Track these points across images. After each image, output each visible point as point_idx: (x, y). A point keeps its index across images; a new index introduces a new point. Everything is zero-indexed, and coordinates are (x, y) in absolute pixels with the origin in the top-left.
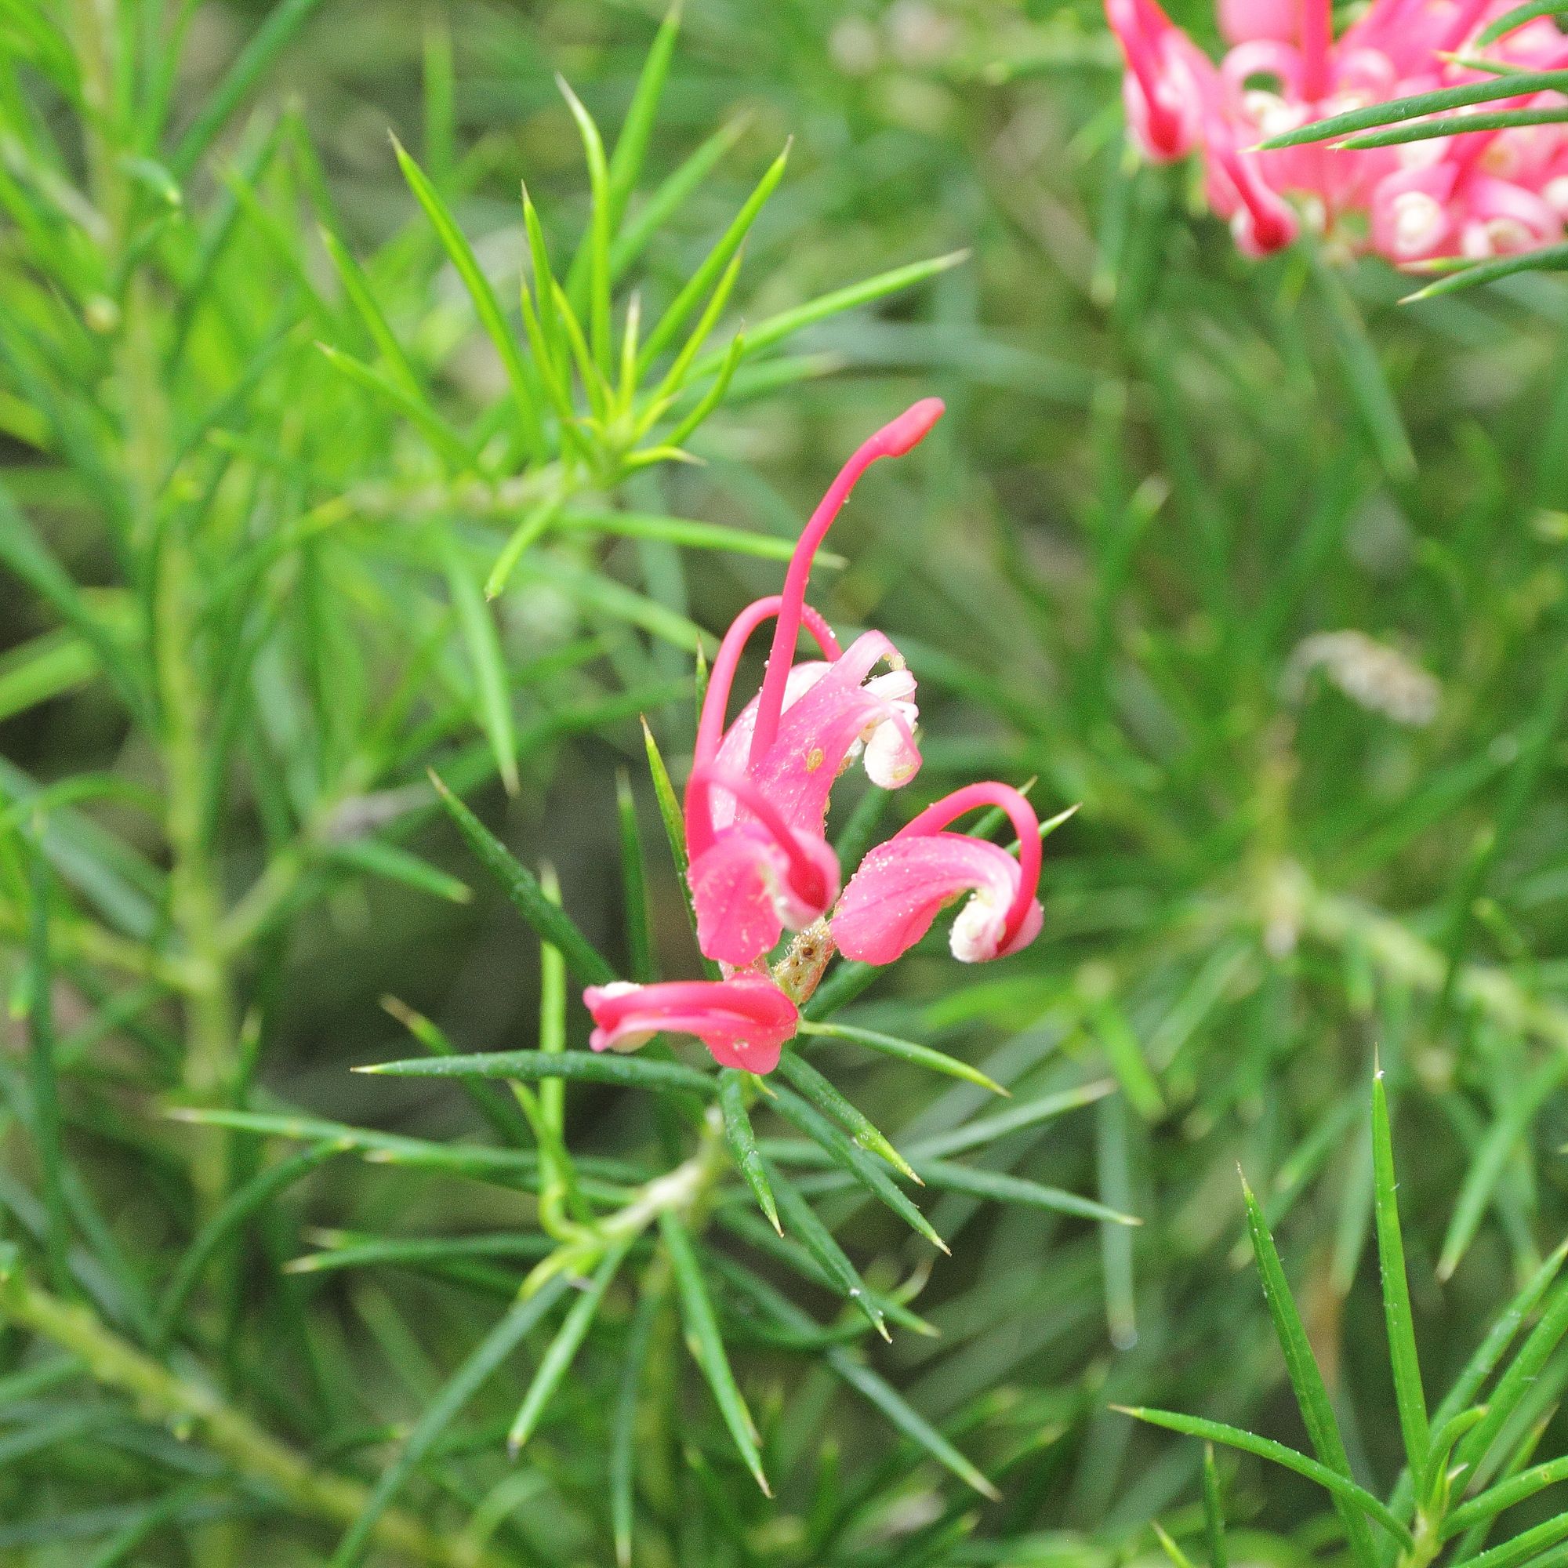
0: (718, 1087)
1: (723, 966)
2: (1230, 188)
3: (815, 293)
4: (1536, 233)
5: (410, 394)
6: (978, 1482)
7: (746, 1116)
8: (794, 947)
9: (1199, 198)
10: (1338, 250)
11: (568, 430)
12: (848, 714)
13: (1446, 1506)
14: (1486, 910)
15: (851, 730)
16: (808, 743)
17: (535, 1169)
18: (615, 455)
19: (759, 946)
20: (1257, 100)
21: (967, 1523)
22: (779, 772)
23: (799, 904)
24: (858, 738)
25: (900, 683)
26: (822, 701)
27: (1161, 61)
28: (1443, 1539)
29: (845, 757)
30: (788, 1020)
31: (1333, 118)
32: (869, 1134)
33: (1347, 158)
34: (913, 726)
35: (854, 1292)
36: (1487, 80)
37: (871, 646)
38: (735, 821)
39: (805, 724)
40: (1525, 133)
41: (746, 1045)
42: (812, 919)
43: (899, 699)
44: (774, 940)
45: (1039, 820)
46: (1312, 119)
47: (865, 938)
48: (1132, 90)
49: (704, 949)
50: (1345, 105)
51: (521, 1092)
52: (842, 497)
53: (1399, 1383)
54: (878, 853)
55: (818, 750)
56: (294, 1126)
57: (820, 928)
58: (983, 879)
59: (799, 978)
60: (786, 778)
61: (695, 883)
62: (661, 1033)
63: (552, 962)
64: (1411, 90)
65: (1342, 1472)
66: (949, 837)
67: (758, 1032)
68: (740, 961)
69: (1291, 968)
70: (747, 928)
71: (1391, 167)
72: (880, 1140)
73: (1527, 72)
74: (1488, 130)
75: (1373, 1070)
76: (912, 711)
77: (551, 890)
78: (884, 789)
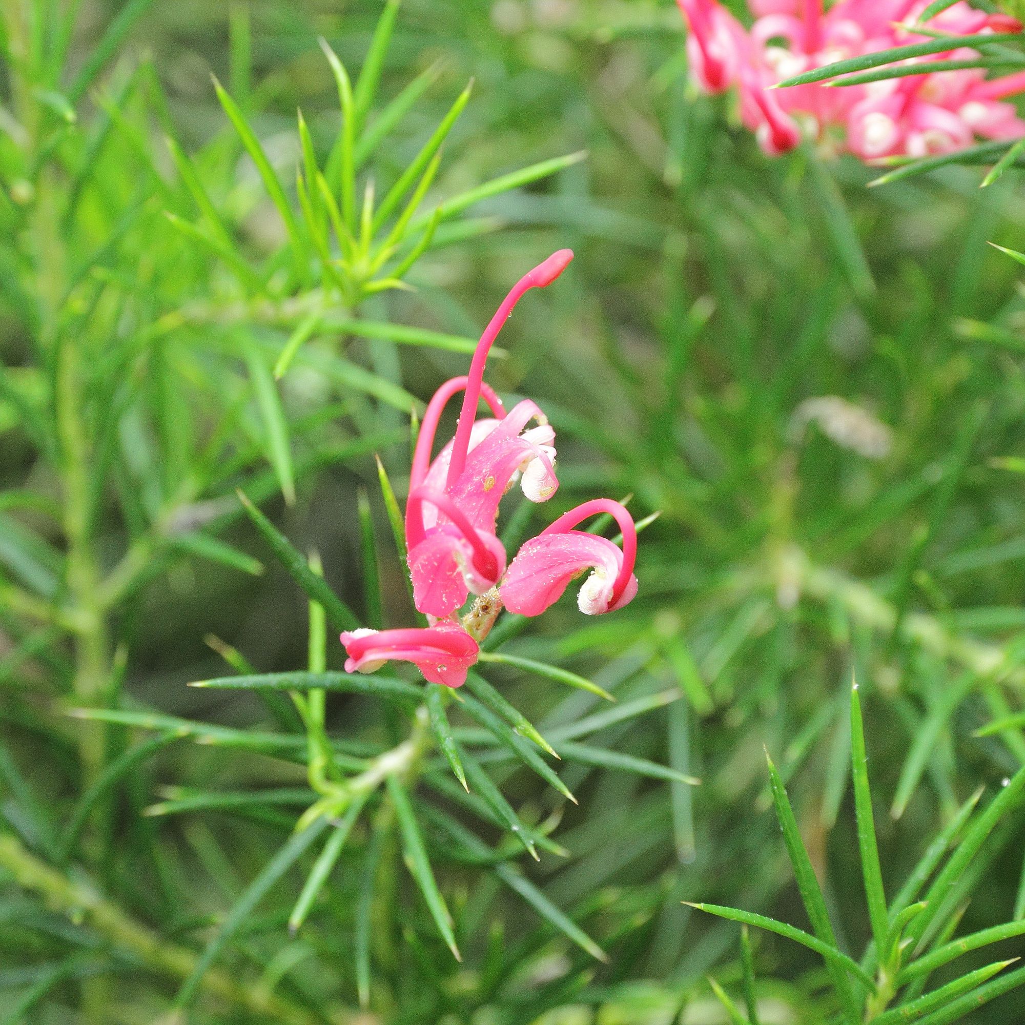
0: (424, 695)
1: (430, 617)
2: (756, 110)
3: (486, 178)
4: (955, 140)
5: (223, 244)
6: (594, 950)
7: (444, 714)
8: (476, 605)
9: (735, 116)
10: (826, 151)
11: (327, 268)
12: (511, 453)
13: (899, 964)
14: (923, 579)
15: (512, 464)
16: (485, 472)
17: (305, 748)
18: (358, 285)
19: (453, 604)
20: (774, 54)
21: (586, 977)
22: (466, 491)
23: (480, 578)
24: (517, 469)
25: (545, 433)
26: (494, 445)
27: (710, 27)
28: (897, 987)
29: (510, 481)
30: (472, 653)
31: (825, 67)
32: (524, 725)
33: (833, 91)
34: (553, 461)
35: (515, 828)
36: (924, 41)
37: (525, 410)
38: (438, 524)
39: (483, 460)
40: (948, 76)
41: (445, 669)
42: (489, 588)
43: (543, 444)
44: (463, 601)
45: (634, 521)
46: (810, 67)
47: (521, 599)
48: (693, 48)
49: (418, 606)
50: (831, 58)
51: (297, 699)
52: (508, 313)
53: (869, 886)
54: (531, 544)
55: (492, 477)
56: (148, 720)
57: (493, 593)
58: (599, 561)
59: (479, 625)
60: (471, 495)
61: (412, 564)
62: (390, 661)
63: (317, 615)
64: (876, 47)
65: (831, 944)
66: (576, 534)
67: (453, 660)
68: (441, 615)
69: (795, 616)
70: (446, 593)
71: (861, 97)
72: (531, 730)
73: (951, 35)
74: (923, 74)
75: (852, 683)
76: (552, 452)
77: (316, 566)
78: (534, 503)
